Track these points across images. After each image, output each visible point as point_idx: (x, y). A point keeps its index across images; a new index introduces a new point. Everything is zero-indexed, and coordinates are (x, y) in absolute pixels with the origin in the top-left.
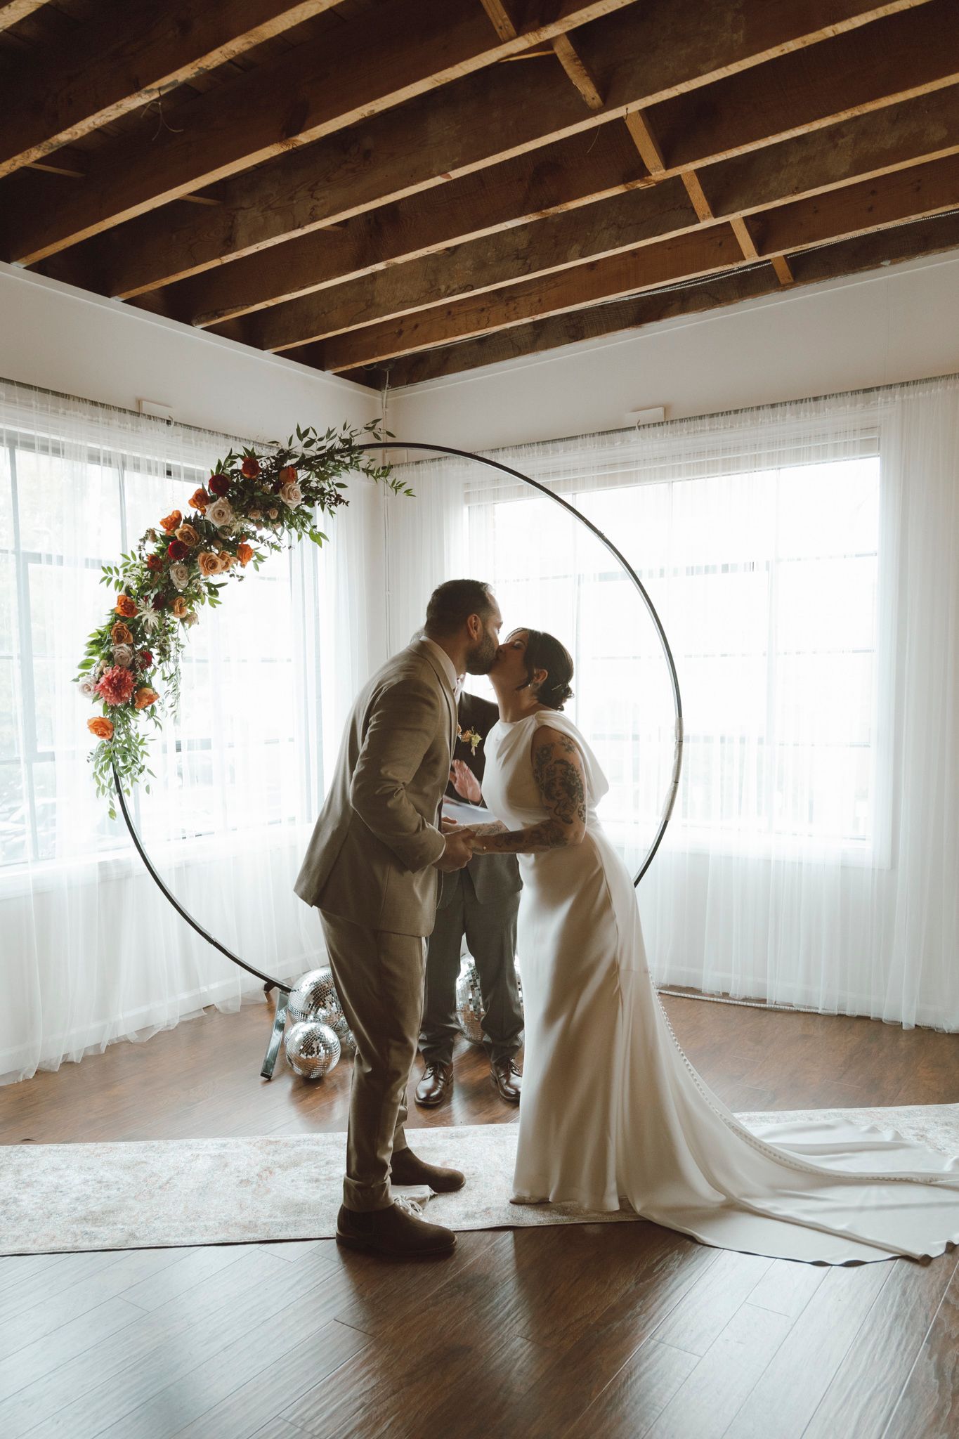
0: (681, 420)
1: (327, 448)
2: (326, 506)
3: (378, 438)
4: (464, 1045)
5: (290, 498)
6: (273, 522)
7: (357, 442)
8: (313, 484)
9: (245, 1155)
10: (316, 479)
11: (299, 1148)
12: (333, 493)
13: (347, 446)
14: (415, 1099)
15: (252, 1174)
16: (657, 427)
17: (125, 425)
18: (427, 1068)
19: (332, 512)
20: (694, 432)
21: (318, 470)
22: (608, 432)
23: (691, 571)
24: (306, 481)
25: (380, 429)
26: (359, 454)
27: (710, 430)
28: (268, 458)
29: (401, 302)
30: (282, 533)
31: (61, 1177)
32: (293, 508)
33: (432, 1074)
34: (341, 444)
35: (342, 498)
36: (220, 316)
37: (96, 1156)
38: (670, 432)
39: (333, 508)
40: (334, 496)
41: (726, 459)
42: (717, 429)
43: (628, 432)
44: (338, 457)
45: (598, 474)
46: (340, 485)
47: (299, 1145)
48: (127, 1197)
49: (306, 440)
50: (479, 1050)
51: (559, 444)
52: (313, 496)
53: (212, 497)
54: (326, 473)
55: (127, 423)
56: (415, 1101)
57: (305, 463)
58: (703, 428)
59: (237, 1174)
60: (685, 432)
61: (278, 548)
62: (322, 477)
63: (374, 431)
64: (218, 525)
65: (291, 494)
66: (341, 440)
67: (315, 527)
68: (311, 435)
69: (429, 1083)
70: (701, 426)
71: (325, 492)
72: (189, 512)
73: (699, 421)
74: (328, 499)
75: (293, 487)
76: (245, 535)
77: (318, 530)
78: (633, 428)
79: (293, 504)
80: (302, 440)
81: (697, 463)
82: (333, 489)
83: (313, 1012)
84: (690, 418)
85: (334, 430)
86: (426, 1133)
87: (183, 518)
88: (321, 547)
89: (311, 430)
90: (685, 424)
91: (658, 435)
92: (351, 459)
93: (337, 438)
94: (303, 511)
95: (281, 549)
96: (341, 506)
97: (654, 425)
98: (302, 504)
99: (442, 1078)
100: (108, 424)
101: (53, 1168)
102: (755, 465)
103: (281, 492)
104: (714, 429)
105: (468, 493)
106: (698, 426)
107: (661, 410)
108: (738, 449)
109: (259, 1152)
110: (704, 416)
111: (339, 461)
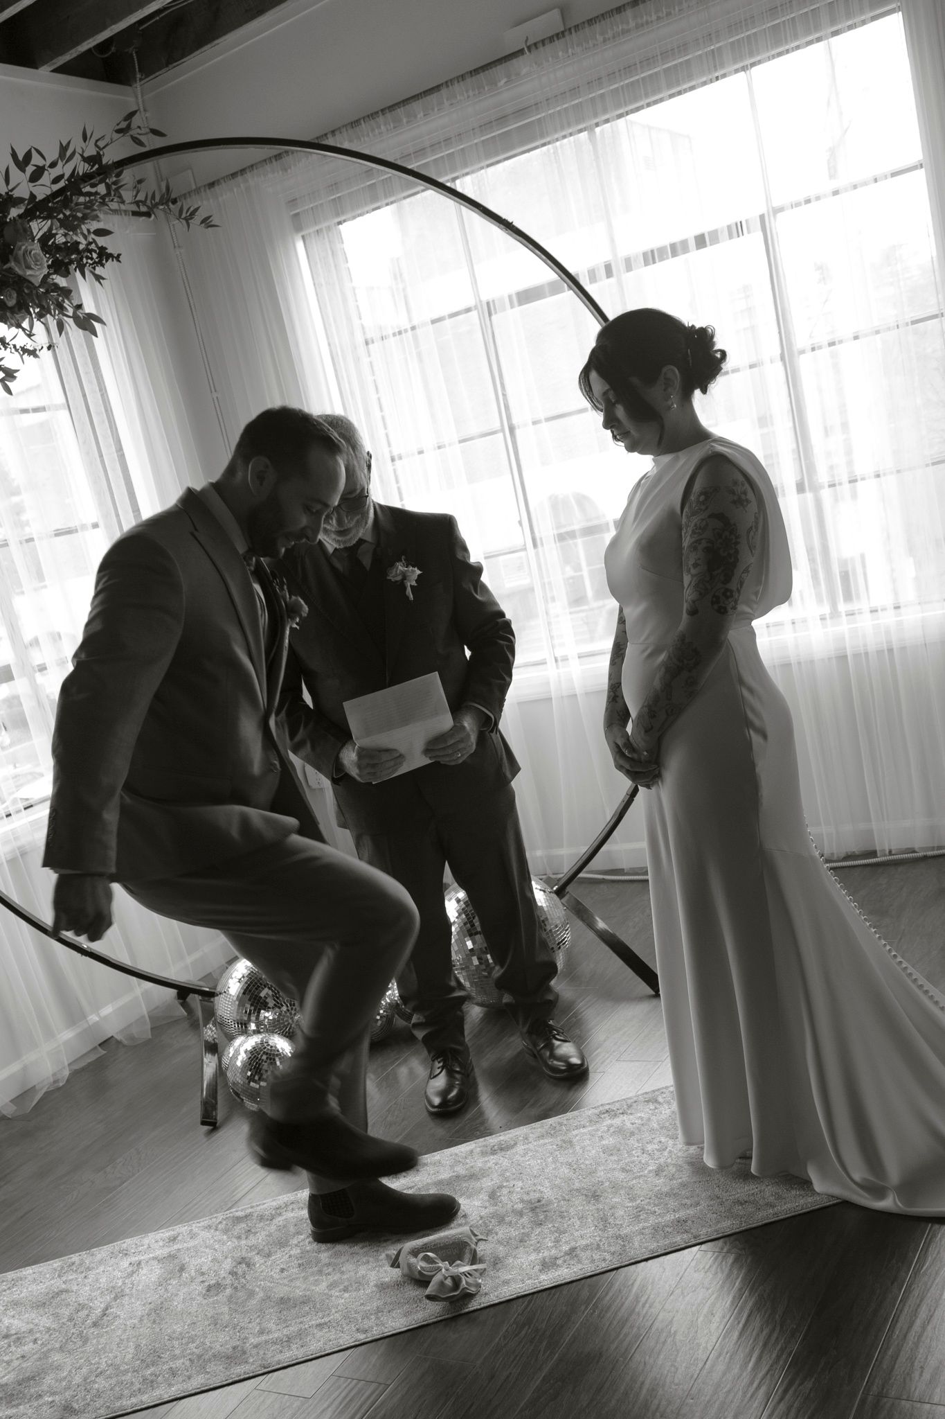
0: (591, 22)
1: (66, 177)
2: (87, 272)
3: (140, 143)
4: (474, 1013)
5: (29, 268)
6: (12, 309)
7: (109, 157)
8: (60, 239)
9: (207, 1247)
10: (62, 231)
11: (280, 1218)
12: (93, 246)
13: (97, 166)
14: (427, 1108)
15: (222, 1273)
16: (556, 42)
18: (433, 1061)
19: (98, 278)
20: (614, 37)
21: (61, 216)
22: (484, 68)
23: (651, 257)
24: (49, 235)
25: (139, 127)
26: (118, 175)
27: (637, 27)
30: (32, 326)
32: (37, 281)
33: (443, 1068)
34: (87, 165)
35: (109, 251)
38: (578, 45)
39: (99, 270)
40: (95, 251)
41: (669, 68)
42: (647, 23)
43: (514, 61)
44: (86, 188)
45: (483, 138)
46: (102, 232)
47: (280, 1214)
48: (50, 1351)
49: (30, 169)
50: (497, 1016)
51: (416, 106)
52: (63, 257)
54: (75, 217)
56: (428, 1111)
57: (37, 208)
58: (625, 27)
59: (201, 1279)
60: (600, 38)
61: (33, 353)
62: (70, 225)
63: (131, 133)
65: (29, 259)
66: (85, 160)
67: (80, 307)
68: (37, 159)
69: (440, 1082)
70: (622, 23)
71: (81, 247)
73: (617, 17)
74: (87, 258)
75: (29, 248)
77: (87, 311)
78: (521, 52)
79: (36, 274)
80: (24, 171)
81: (627, 86)
82: (91, 240)
83: (253, 1018)
84: (603, 15)
85: (69, 143)
86: (456, 1154)
88: (97, 337)
89: (34, 152)
90: (597, 27)
91: (560, 54)
92: (108, 187)
93: (77, 158)
94: (56, 285)
95: (37, 352)
96: (110, 264)
97: (551, 39)
98: (49, 274)
99: (458, 1069)
102: (715, 66)
103: (11, 257)
104: (642, 24)
105: (297, 215)
106: (617, 24)
107: (556, 13)
108: (684, 48)
109: (225, 1237)
110: (624, 5)
111: (89, 194)
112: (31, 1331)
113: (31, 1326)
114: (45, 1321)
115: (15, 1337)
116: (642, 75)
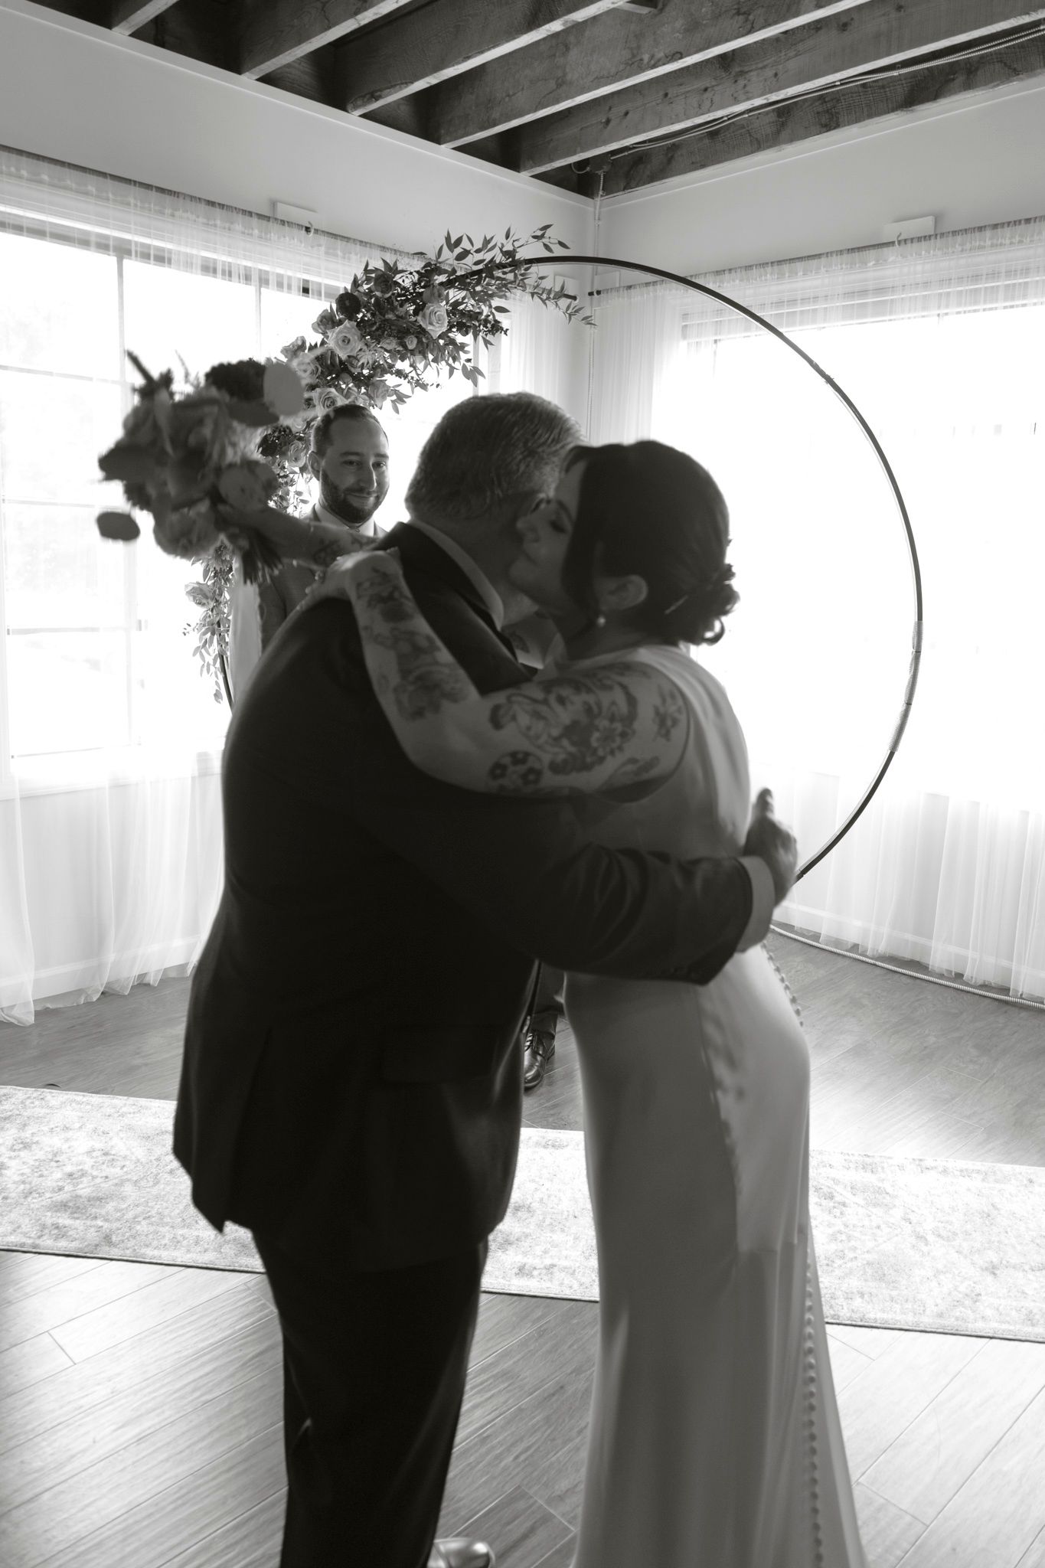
0: (955, 233)
1: (484, 262)
2: (480, 335)
3: (548, 250)
5: (432, 323)
6: (412, 352)
7: (522, 255)
8: (468, 307)
10: (471, 301)
12: (490, 319)
13: (510, 259)
16: (923, 242)
17: (250, 232)
19: (487, 343)
20: (970, 249)
21: (473, 290)
22: (861, 249)
24: (459, 302)
25: (552, 238)
26: (527, 269)
28: (411, 273)
29: (597, 78)
30: (426, 368)
31: (67, 1140)
32: (436, 335)
34: (503, 257)
35: (501, 325)
36: (377, 99)
37: (120, 1115)
38: (938, 249)
39: (489, 337)
40: (491, 323)
41: (1008, 285)
42: (1001, 244)
43: (884, 250)
44: (498, 273)
45: (844, 304)
46: (502, 310)
49: (457, 251)
52: (465, 321)
53: (340, 320)
54: (485, 293)
55: (252, 229)
57: (455, 281)
58: (982, 244)
60: (958, 247)
61: (423, 386)
62: (479, 298)
63: (543, 240)
64: (343, 356)
65: (435, 318)
66: (503, 252)
67: (470, 360)
68: (465, 244)
70: (980, 240)
71: (482, 317)
72: (314, 338)
73: (977, 234)
74: (483, 326)
75: (438, 310)
76: (379, 369)
77: (473, 365)
78: (891, 244)
79: (436, 330)
80: (453, 251)
81: (971, 290)
82: (490, 313)
84: (966, 230)
85: (494, 238)
87: (308, 345)
89: (465, 239)
90: (959, 238)
91: (923, 252)
92: (516, 276)
93: (498, 249)
94: (453, 340)
95: (427, 387)
96: (499, 335)
97: (919, 239)
98: (449, 331)
100: (229, 229)
101: (65, 1126)
103: (422, 315)
104: (997, 245)
105: (686, 326)
106: (976, 241)
107: (930, 220)
110: (985, 226)
111: (498, 278)
112: (125, 1158)
113: (128, 1153)
114: (140, 1153)
115: (112, 1157)
116: (986, 285)
